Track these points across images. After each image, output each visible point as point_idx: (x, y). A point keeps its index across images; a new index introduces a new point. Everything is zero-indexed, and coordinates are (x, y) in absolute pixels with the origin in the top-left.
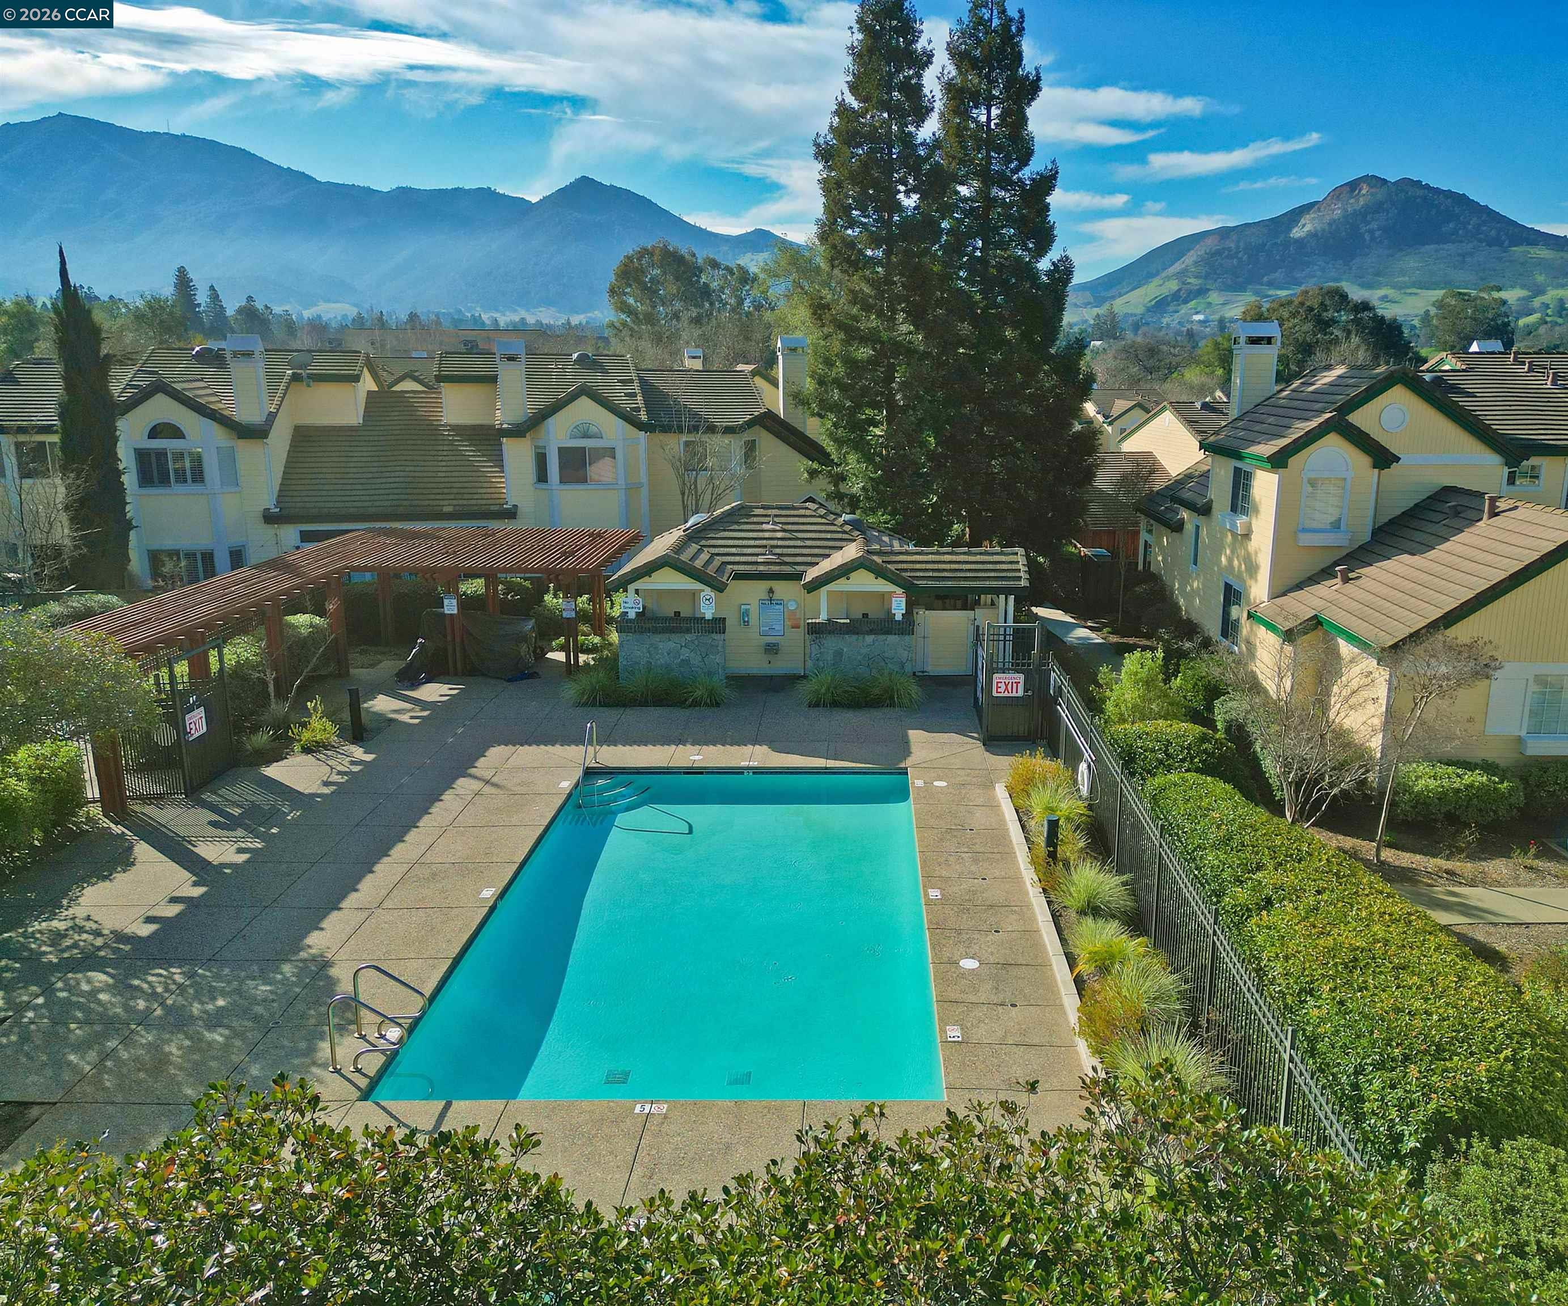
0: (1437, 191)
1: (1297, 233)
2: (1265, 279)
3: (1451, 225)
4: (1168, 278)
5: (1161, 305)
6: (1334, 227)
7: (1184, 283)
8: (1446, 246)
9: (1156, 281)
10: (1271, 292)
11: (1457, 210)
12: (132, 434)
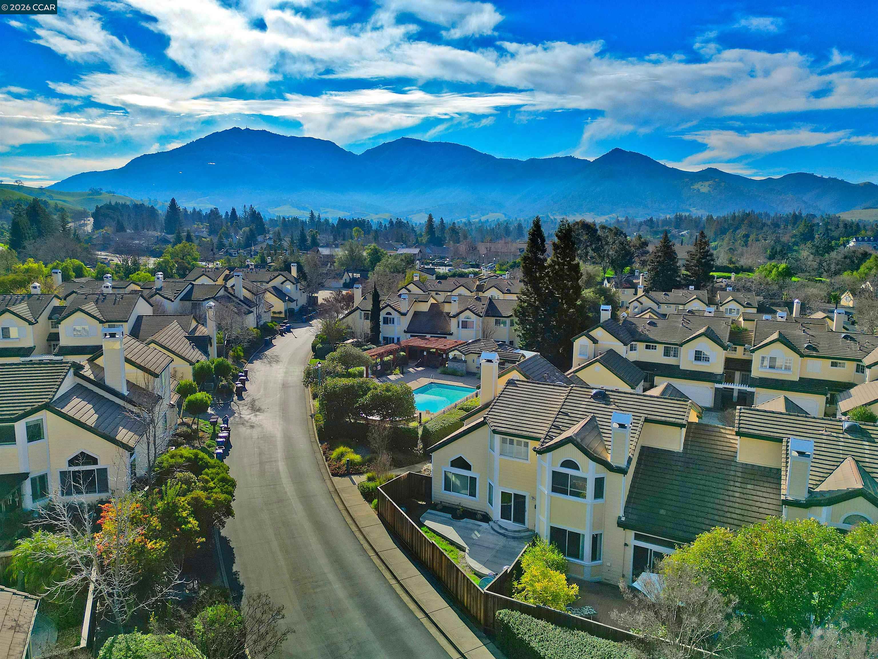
12: (383, 314)
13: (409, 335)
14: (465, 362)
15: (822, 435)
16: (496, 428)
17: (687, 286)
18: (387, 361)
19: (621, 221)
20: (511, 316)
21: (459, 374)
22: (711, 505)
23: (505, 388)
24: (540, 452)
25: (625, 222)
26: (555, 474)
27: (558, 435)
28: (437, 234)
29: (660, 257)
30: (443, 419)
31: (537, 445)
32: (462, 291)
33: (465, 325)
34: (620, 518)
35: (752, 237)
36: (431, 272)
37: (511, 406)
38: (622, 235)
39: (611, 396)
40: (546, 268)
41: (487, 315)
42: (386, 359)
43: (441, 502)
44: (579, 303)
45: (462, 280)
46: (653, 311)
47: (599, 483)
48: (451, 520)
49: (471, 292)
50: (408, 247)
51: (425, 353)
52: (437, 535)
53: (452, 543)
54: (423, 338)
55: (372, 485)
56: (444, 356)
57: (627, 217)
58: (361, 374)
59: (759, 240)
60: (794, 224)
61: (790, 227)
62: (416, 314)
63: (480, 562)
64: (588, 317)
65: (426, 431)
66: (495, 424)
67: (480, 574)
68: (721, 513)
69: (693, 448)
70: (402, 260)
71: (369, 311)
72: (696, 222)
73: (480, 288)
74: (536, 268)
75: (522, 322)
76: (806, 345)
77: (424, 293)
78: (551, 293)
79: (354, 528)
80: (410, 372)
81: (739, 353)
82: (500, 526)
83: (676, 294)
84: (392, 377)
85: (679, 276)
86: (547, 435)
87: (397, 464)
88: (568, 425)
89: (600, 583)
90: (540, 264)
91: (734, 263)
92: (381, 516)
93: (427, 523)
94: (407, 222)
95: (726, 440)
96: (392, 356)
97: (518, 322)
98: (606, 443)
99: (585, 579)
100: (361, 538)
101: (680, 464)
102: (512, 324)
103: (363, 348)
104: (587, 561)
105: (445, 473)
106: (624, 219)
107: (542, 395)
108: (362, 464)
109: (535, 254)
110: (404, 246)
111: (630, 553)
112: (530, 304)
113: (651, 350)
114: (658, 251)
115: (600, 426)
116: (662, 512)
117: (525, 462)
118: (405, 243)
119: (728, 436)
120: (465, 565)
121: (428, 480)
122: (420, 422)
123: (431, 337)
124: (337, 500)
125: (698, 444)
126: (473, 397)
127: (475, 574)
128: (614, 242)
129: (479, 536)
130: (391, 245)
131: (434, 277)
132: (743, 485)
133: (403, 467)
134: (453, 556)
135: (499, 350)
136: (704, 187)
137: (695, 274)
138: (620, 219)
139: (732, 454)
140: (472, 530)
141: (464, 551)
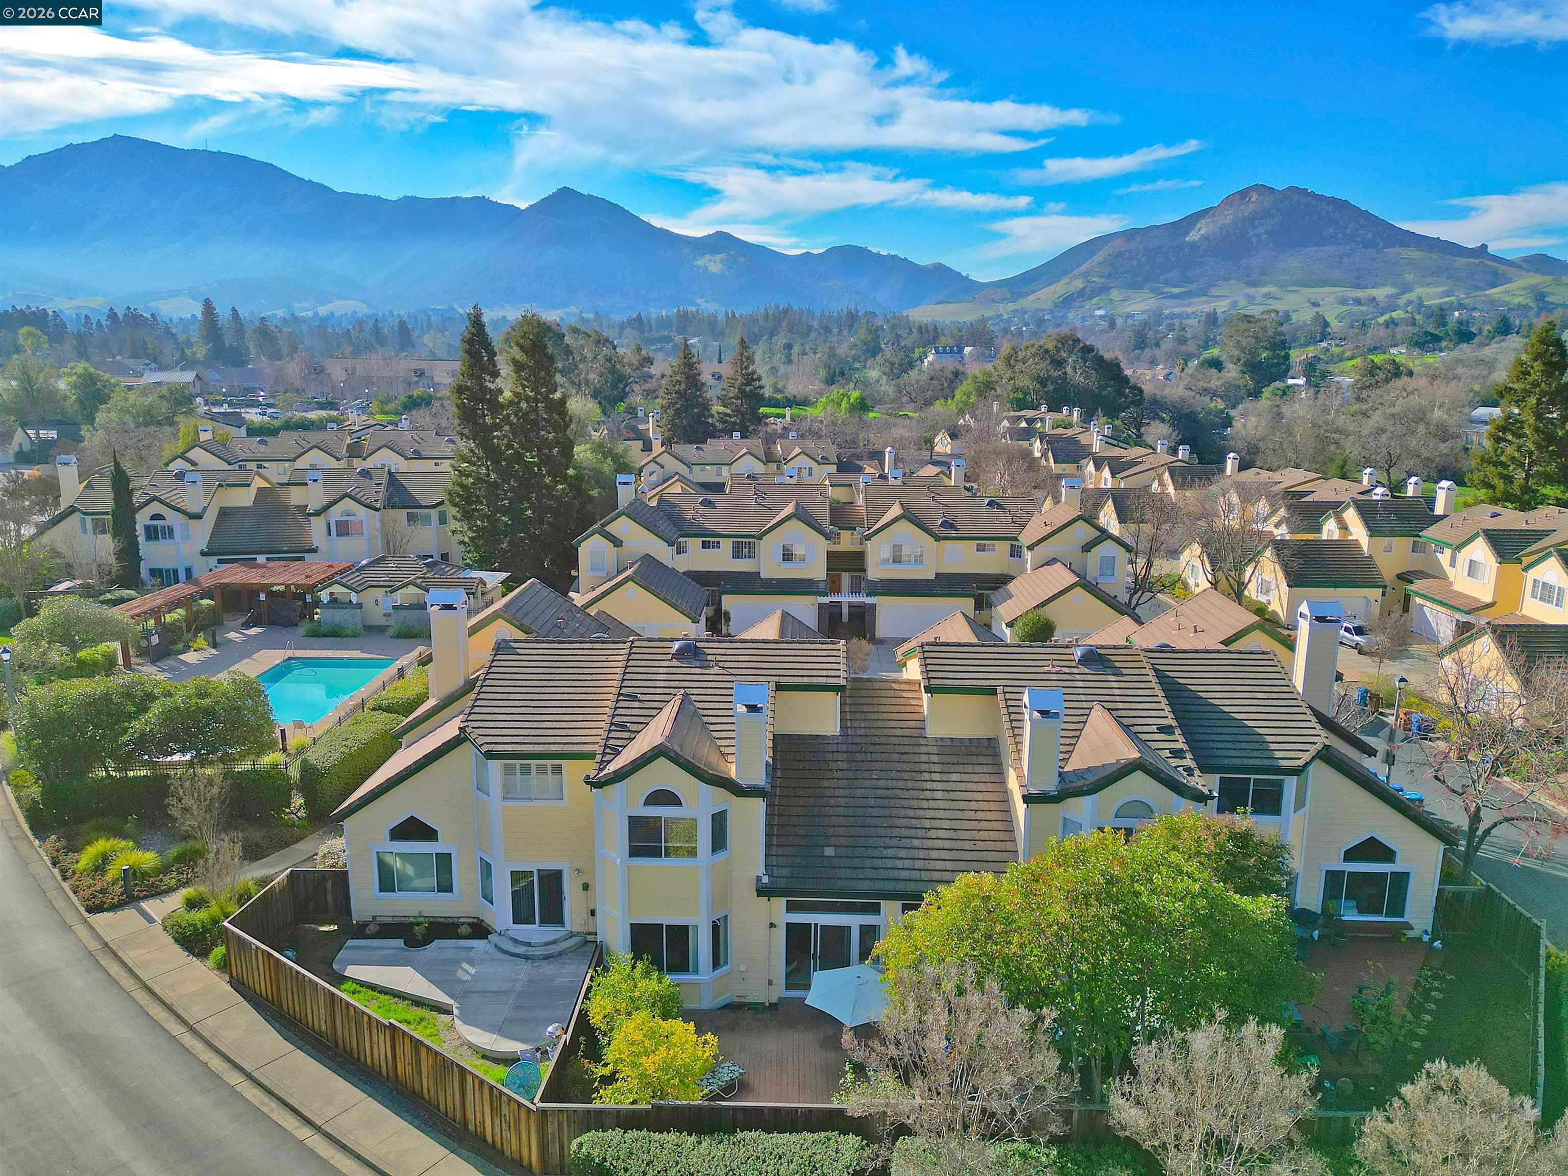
0: (1321, 198)
1: (1194, 236)
2: (1162, 278)
3: (1330, 230)
4: (1076, 277)
5: (1068, 301)
6: (1224, 232)
7: (1089, 282)
8: (1326, 248)
9: (1065, 280)
10: (1167, 290)
11: (1337, 215)
12: (142, 519)
13: (213, 560)
14: (359, 606)
15: (1049, 673)
16: (490, 747)
17: (729, 432)
18: (173, 624)
19: (588, 320)
20: (442, 503)
21: (349, 631)
22: (904, 822)
23: (493, 661)
24: (596, 784)
25: (594, 321)
26: (634, 822)
27: (626, 742)
28: (229, 340)
29: (680, 382)
30: (344, 736)
31: (589, 768)
32: (315, 457)
33: (343, 529)
34: (759, 879)
35: (796, 349)
36: (235, 420)
37: (512, 697)
38: (607, 344)
39: (708, 651)
40: (502, 407)
41: (390, 504)
42: (169, 618)
43: (374, 917)
44: (571, 472)
45: (314, 437)
46: (683, 479)
47: (719, 821)
48: (406, 950)
49: (338, 459)
50: (162, 368)
51: (262, 597)
52: (381, 992)
53: (418, 1002)
54: (251, 563)
55: (200, 916)
56: (309, 598)
57: (597, 313)
58: (110, 662)
59: (806, 354)
60: (851, 326)
61: (845, 332)
62: (225, 514)
63: (488, 1027)
64: (591, 498)
65: (307, 770)
66: (489, 739)
67: (496, 1056)
68: (920, 833)
69: (856, 724)
70: (162, 397)
71: (107, 513)
72: (710, 323)
73: (355, 451)
74: (483, 409)
75: (467, 516)
76: (940, 522)
77: (230, 468)
78: (519, 457)
79: (176, 1029)
80: (231, 641)
81: (847, 542)
82: (514, 940)
83: (715, 447)
84: (190, 657)
85: (713, 417)
86: (606, 746)
87: (253, 853)
88: (641, 720)
89: (730, 1007)
90: (492, 401)
91: (782, 392)
92: (238, 985)
93: (352, 971)
94: (153, 315)
95: (902, 701)
96: (181, 612)
97: (459, 516)
98: (719, 742)
99: (706, 1008)
100: (197, 1046)
101: (840, 757)
102: (443, 520)
103: (101, 598)
104: (704, 973)
105: (378, 857)
106: (591, 316)
107: (571, 664)
108: (165, 869)
109: (480, 380)
110: (153, 366)
111: (780, 936)
112: (479, 480)
113: (711, 550)
114: (675, 373)
115: (701, 712)
116: (829, 851)
117: (558, 803)
118: (155, 360)
119: (905, 694)
120: (457, 1043)
121: (341, 878)
122: (284, 749)
123: (268, 559)
124: (115, 969)
125: (862, 716)
126: (392, 680)
127: (484, 1057)
128: (595, 358)
129: (472, 971)
130: (120, 364)
131: (243, 431)
132: (945, 777)
133: (267, 856)
134: (428, 1031)
135: (429, 575)
136: (714, 264)
137: (737, 411)
138: (585, 316)
139: (917, 724)
140: (457, 963)
141: (450, 1012)
